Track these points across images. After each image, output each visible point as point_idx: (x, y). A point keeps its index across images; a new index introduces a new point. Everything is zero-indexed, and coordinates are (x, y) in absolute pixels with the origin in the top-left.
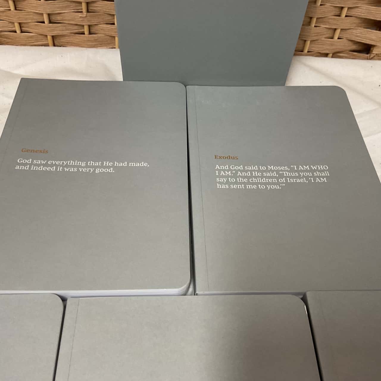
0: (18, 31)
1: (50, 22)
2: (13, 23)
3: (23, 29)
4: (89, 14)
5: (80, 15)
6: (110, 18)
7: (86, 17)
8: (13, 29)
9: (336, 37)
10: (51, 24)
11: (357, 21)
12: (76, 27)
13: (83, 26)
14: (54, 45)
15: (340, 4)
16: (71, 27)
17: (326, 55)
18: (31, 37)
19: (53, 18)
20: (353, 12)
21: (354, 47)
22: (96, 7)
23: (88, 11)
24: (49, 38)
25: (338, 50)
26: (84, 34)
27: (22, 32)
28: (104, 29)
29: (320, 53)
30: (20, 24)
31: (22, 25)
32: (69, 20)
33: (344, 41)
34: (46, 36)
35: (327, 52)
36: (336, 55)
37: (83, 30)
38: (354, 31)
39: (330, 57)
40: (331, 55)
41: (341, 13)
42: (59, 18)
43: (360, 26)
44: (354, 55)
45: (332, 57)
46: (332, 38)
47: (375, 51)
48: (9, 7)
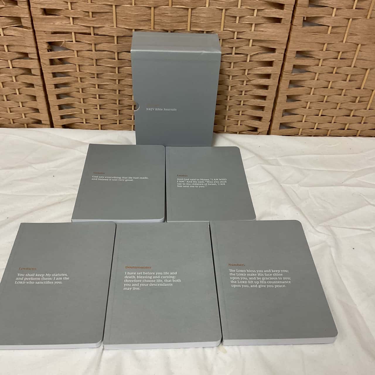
0: (85, 123)
1: (101, 118)
2: (83, 119)
3: (87, 121)
4: (120, 115)
5: (115, 115)
6: (130, 117)
7: (119, 116)
8: (82, 122)
9: (239, 124)
10: (101, 120)
11: (247, 116)
12: (113, 121)
13: (117, 120)
14: (102, 129)
15: (237, 109)
16: (110, 121)
17: (236, 133)
18: (91, 125)
19: (102, 117)
20: (245, 113)
21: (249, 129)
22: (123, 112)
23: (119, 114)
24: (100, 126)
25: (241, 130)
26: (117, 124)
27: (86, 123)
28: (126, 122)
29: (232, 132)
30: (86, 119)
31: (87, 120)
32: (110, 118)
33: (243, 126)
34: (98, 125)
35: (236, 131)
36: (240, 133)
37: (116, 122)
38: (247, 121)
39: (238, 134)
40: (238, 133)
41: (239, 113)
42: (105, 117)
43: (250, 119)
44: (250, 133)
45: (239, 134)
46: (237, 125)
47: (259, 131)
48: (82, 112)
